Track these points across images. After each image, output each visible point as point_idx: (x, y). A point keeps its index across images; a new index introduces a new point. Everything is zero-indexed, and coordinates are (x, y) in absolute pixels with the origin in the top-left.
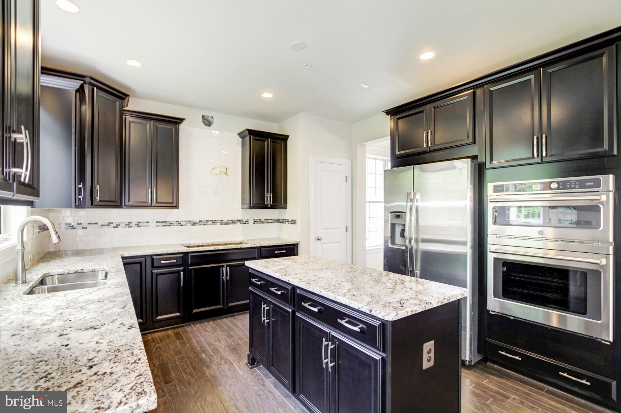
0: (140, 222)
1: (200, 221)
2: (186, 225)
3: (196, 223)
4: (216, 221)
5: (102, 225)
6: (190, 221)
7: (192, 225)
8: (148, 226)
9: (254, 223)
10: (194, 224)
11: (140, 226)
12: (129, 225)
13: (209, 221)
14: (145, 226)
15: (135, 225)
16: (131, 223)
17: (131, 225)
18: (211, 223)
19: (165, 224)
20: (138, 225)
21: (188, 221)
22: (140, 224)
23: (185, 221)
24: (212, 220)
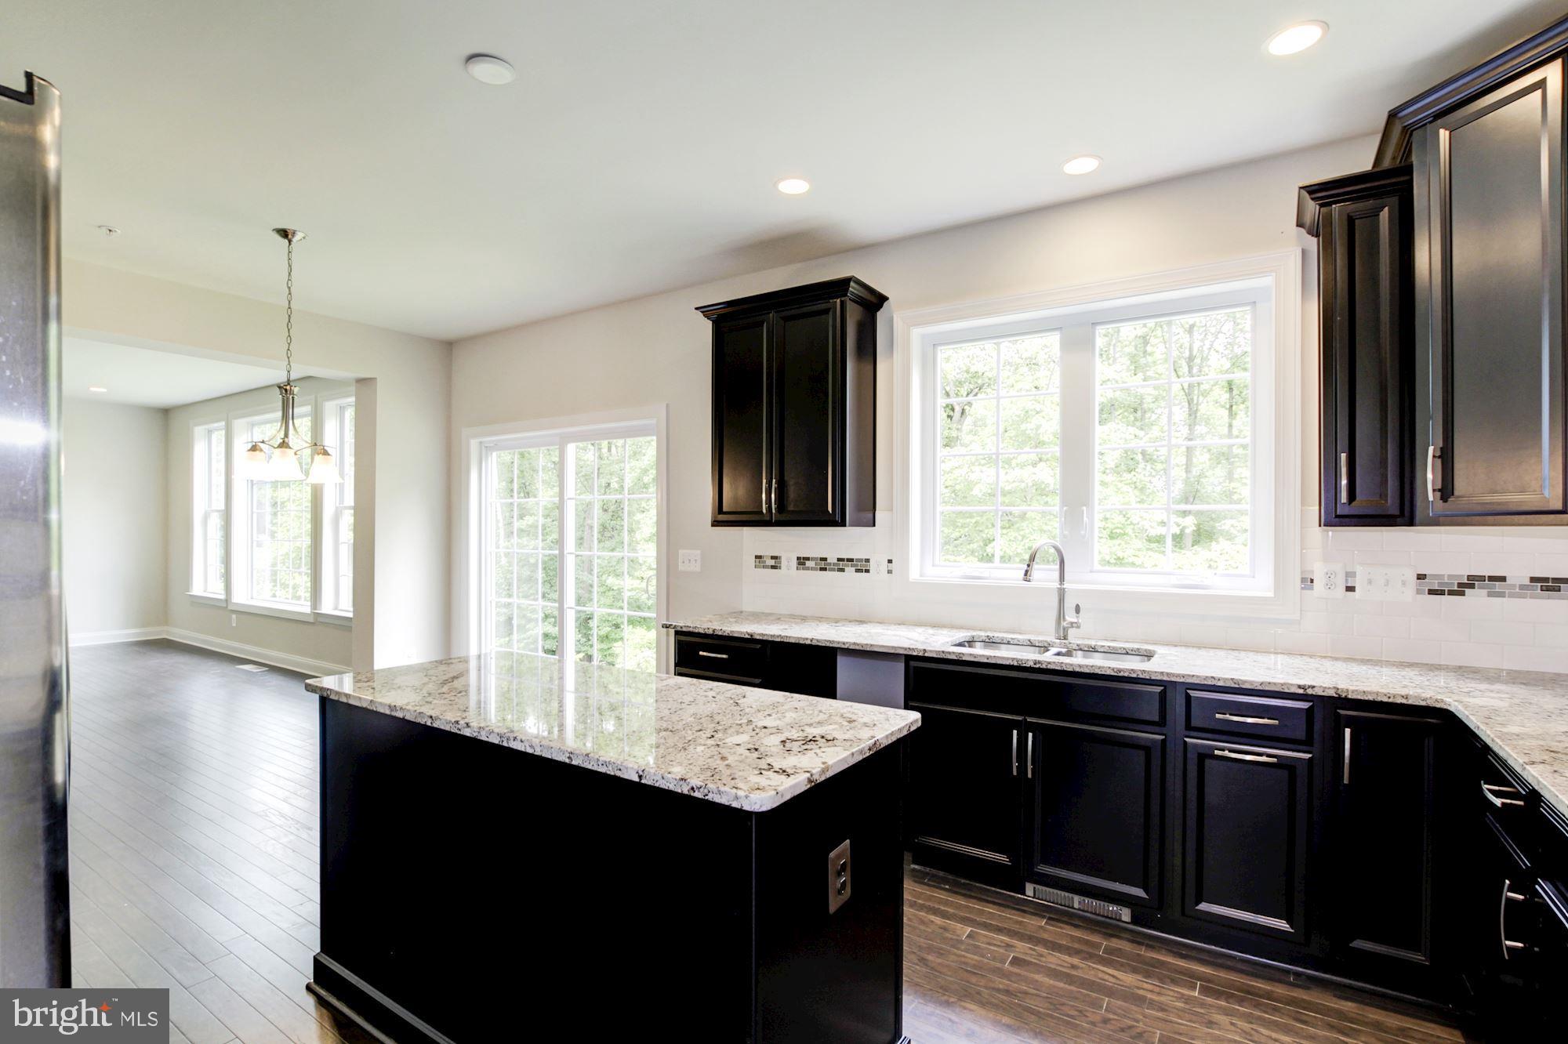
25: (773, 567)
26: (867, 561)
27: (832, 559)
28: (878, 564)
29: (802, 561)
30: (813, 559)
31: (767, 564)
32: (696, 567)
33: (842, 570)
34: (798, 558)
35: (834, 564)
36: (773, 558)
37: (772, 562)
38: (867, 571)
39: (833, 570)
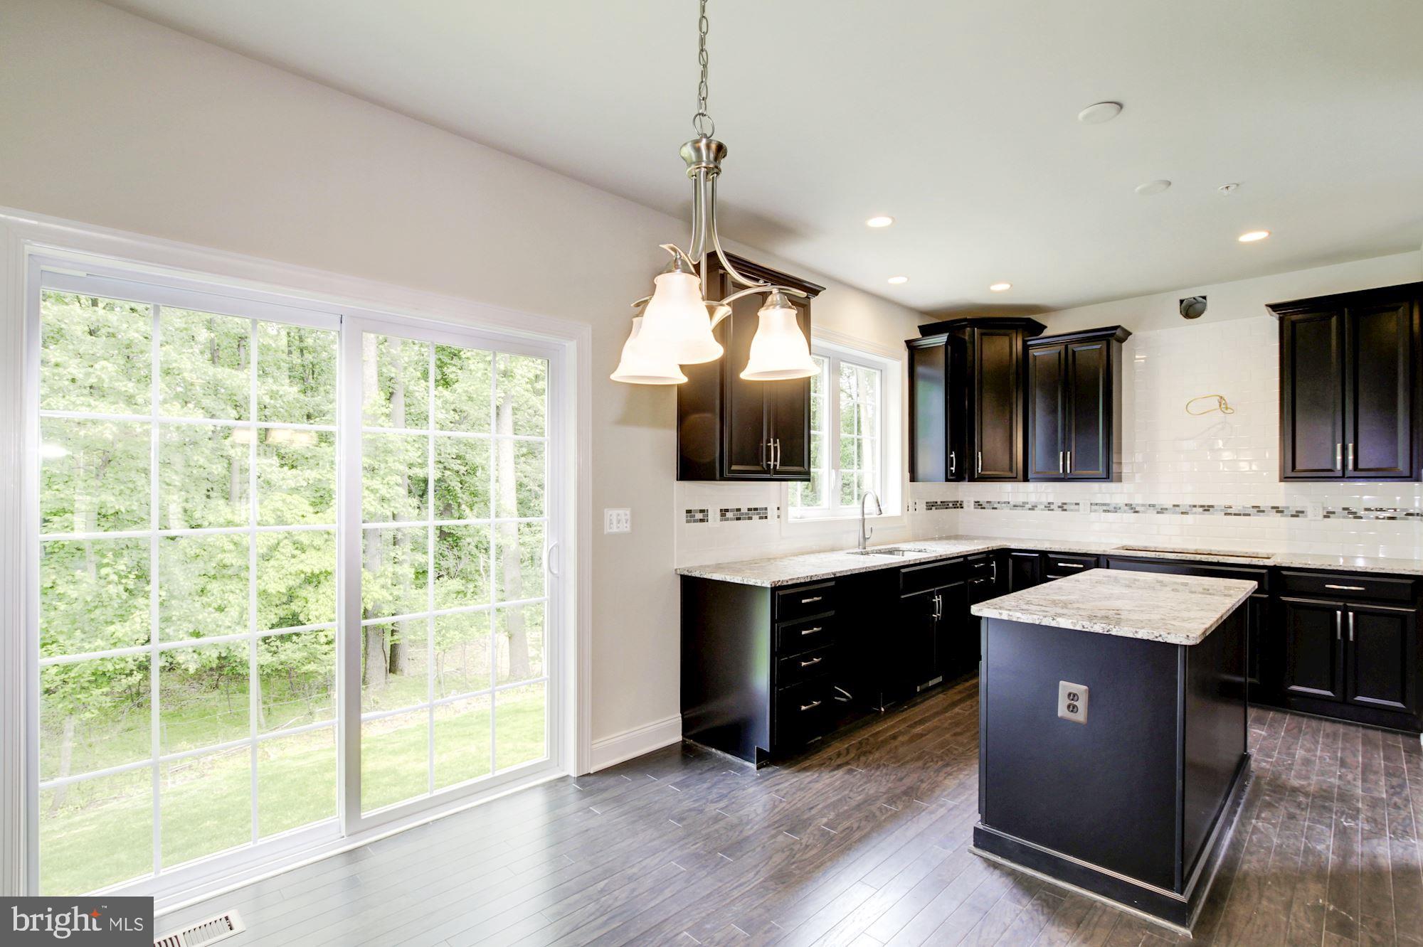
0: (1065, 504)
1: (1174, 506)
2: (1144, 512)
3: (1167, 509)
4: (1212, 506)
5: (1015, 506)
6: (1154, 506)
7: (1158, 513)
8: (1078, 510)
9: (1325, 517)
10: (1162, 511)
11: (1065, 510)
12: (1049, 507)
13: (1195, 506)
14: (1072, 510)
15: (1059, 507)
16: (1053, 503)
17: (1052, 507)
18: (1201, 509)
19: (1105, 508)
20: (1062, 507)
21: (1150, 505)
22: (1065, 507)
23: (1143, 505)
24: (1203, 504)
25: (702, 520)
26: (766, 509)
27: (744, 510)
28: (772, 513)
29: (724, 512)
30: (732, 510)
31: (696, 518)
32: (625, 527)
33: (750, 518)
34: (721, 510)
35: (746, 513)
36: (702, 511)
37: (699, 516)
38: (766, 517)
39: (745, 519)
